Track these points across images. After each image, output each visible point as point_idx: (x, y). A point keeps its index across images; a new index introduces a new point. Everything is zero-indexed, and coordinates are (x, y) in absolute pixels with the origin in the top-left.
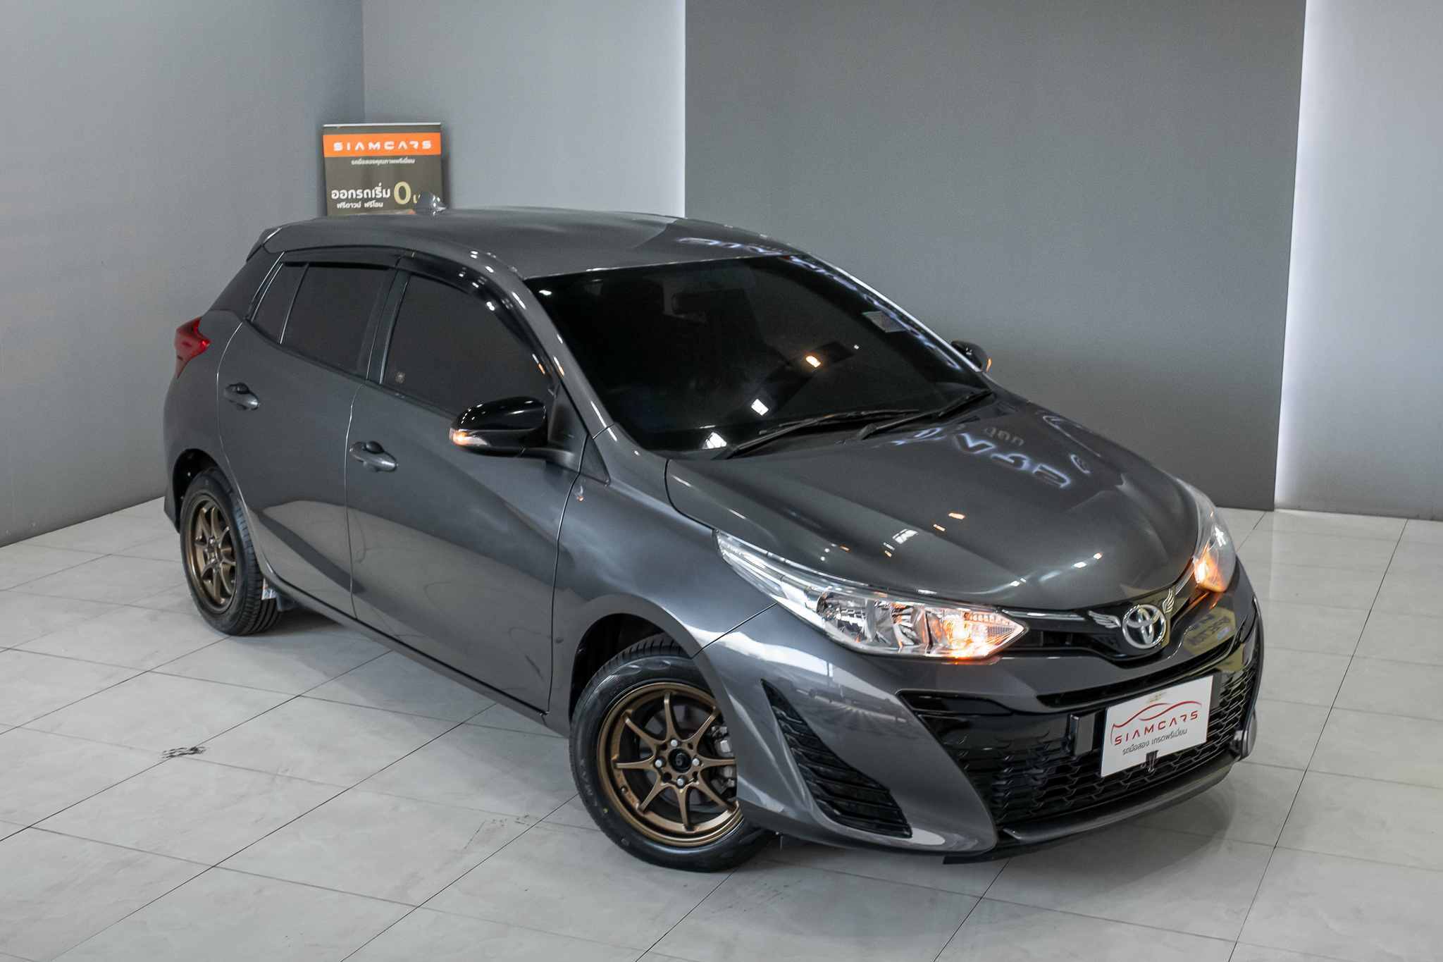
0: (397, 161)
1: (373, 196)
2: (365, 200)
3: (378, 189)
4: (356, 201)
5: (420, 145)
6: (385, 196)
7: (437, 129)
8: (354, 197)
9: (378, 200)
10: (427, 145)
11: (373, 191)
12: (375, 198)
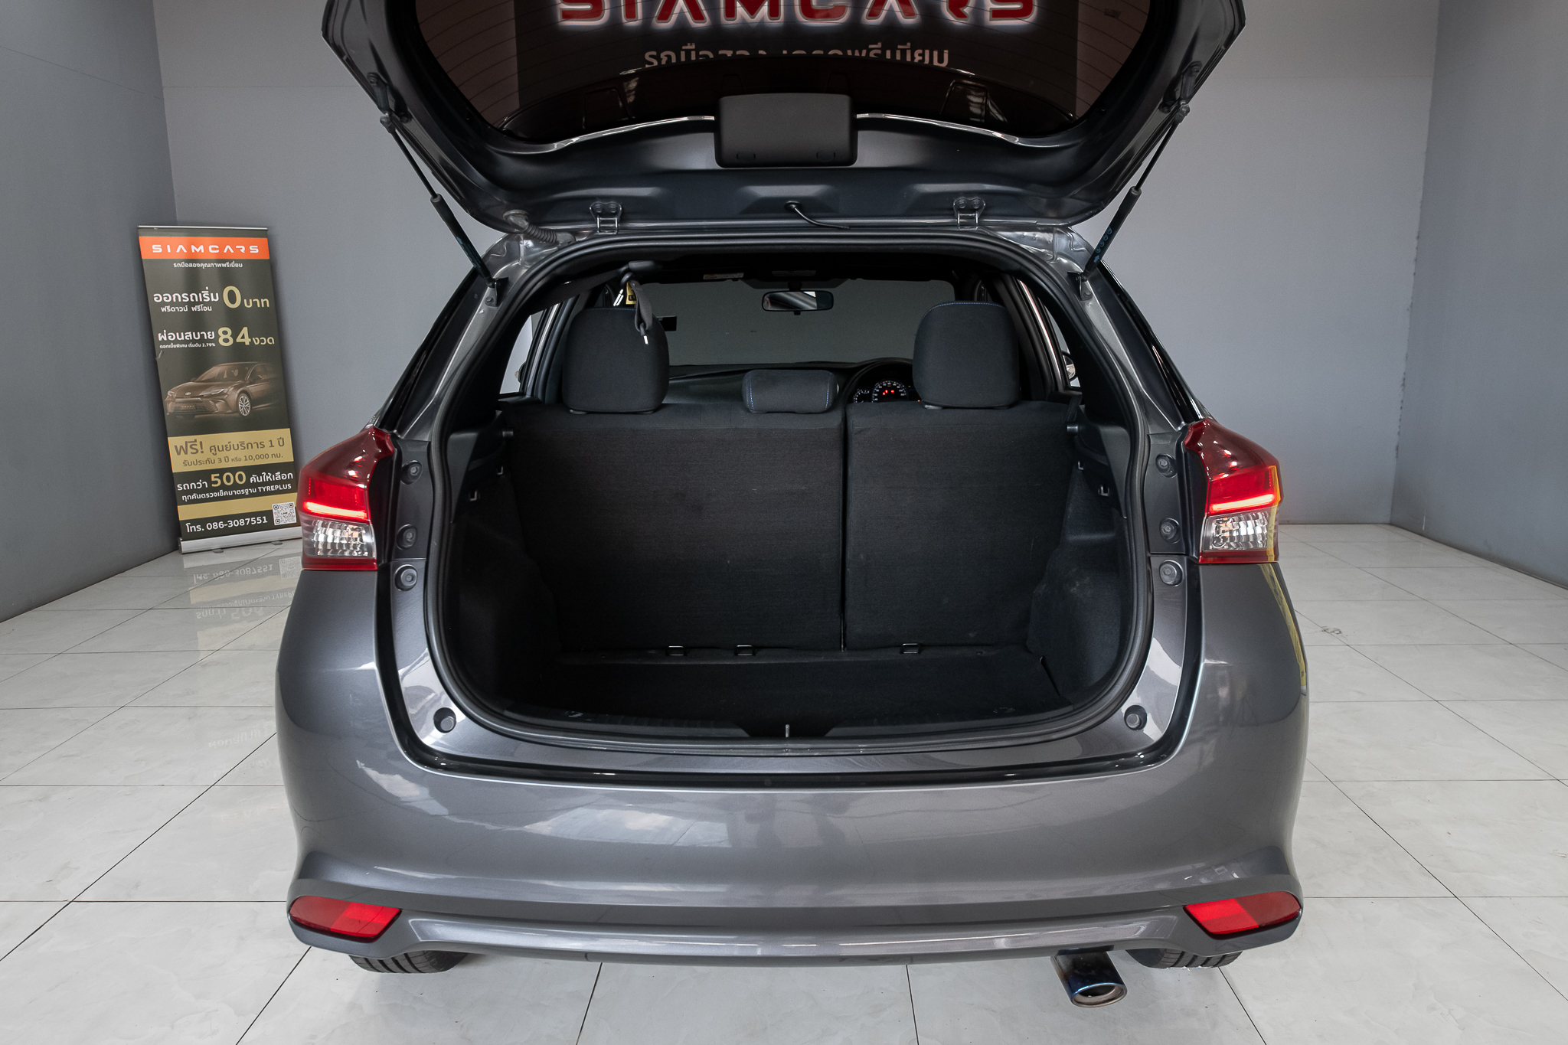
0: (224, 265)
1: (201, 300)
2: (191, 304)
3: (205, 293)
4: (183, 304)
5: (247, 249)
6: (213, 299)
7: (263, 234)
8: (180, 300)
9: (206, 304)
10: (254, 249)
11: (200, 295)
12: (203, 302)
